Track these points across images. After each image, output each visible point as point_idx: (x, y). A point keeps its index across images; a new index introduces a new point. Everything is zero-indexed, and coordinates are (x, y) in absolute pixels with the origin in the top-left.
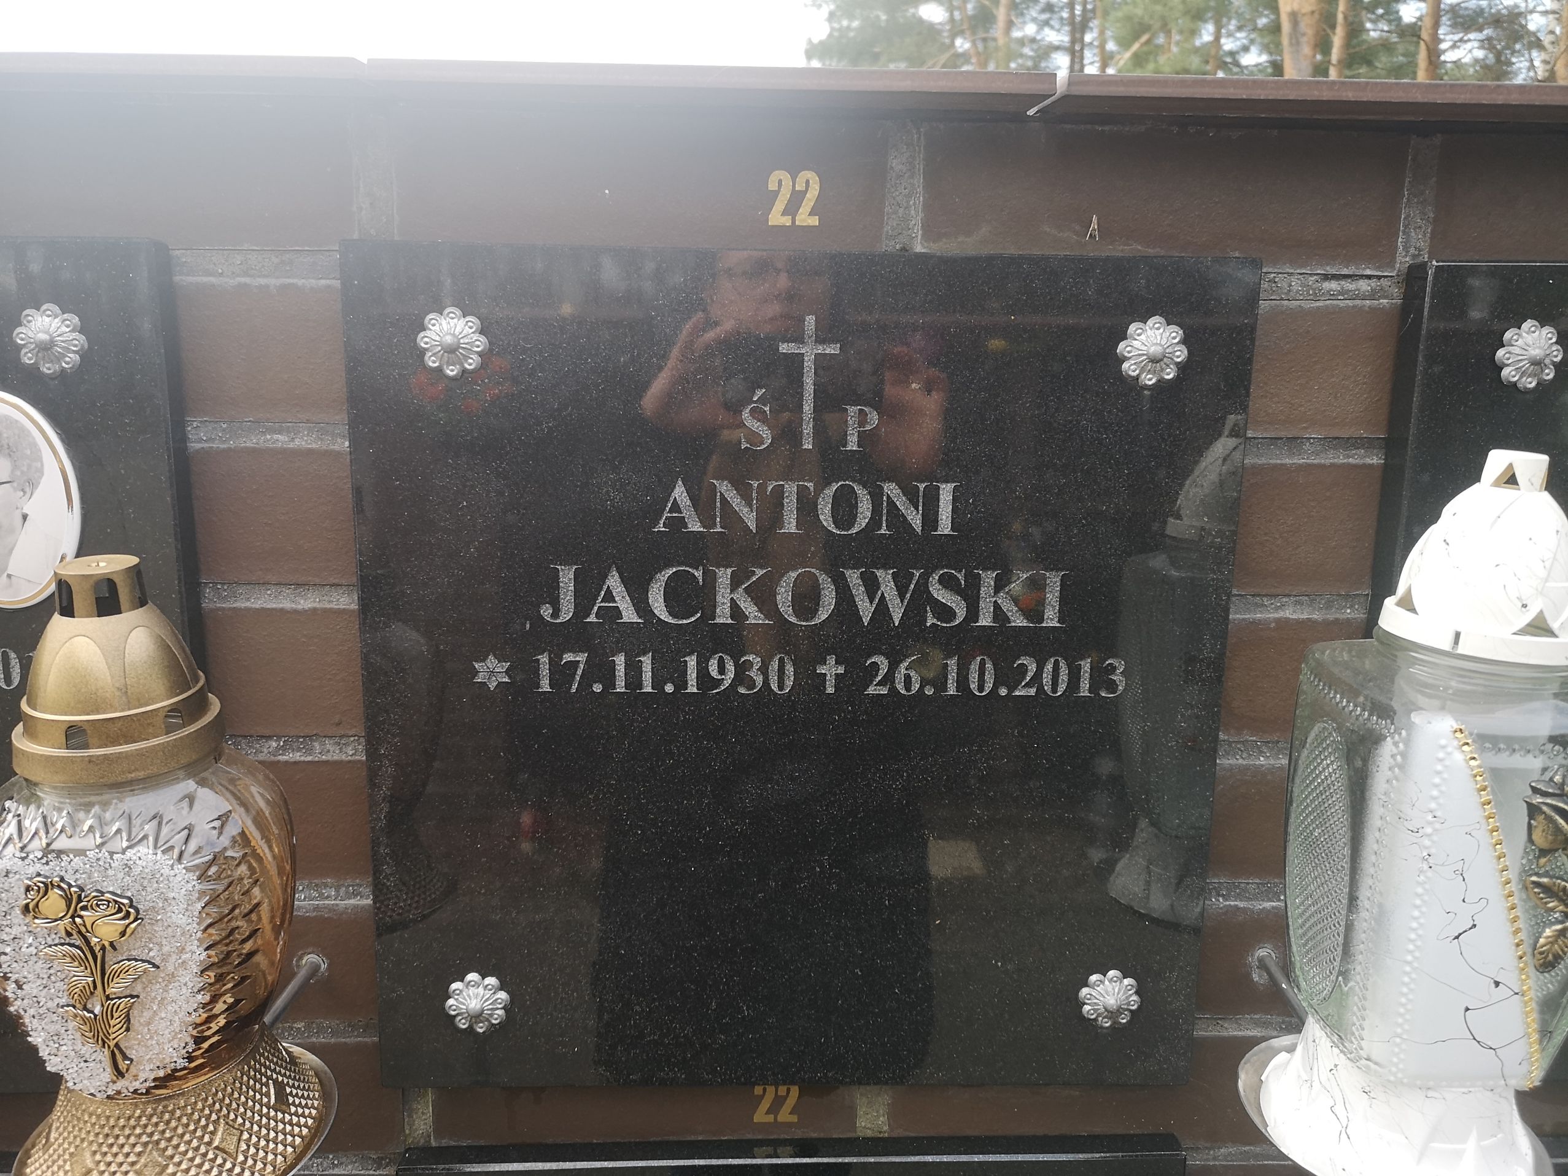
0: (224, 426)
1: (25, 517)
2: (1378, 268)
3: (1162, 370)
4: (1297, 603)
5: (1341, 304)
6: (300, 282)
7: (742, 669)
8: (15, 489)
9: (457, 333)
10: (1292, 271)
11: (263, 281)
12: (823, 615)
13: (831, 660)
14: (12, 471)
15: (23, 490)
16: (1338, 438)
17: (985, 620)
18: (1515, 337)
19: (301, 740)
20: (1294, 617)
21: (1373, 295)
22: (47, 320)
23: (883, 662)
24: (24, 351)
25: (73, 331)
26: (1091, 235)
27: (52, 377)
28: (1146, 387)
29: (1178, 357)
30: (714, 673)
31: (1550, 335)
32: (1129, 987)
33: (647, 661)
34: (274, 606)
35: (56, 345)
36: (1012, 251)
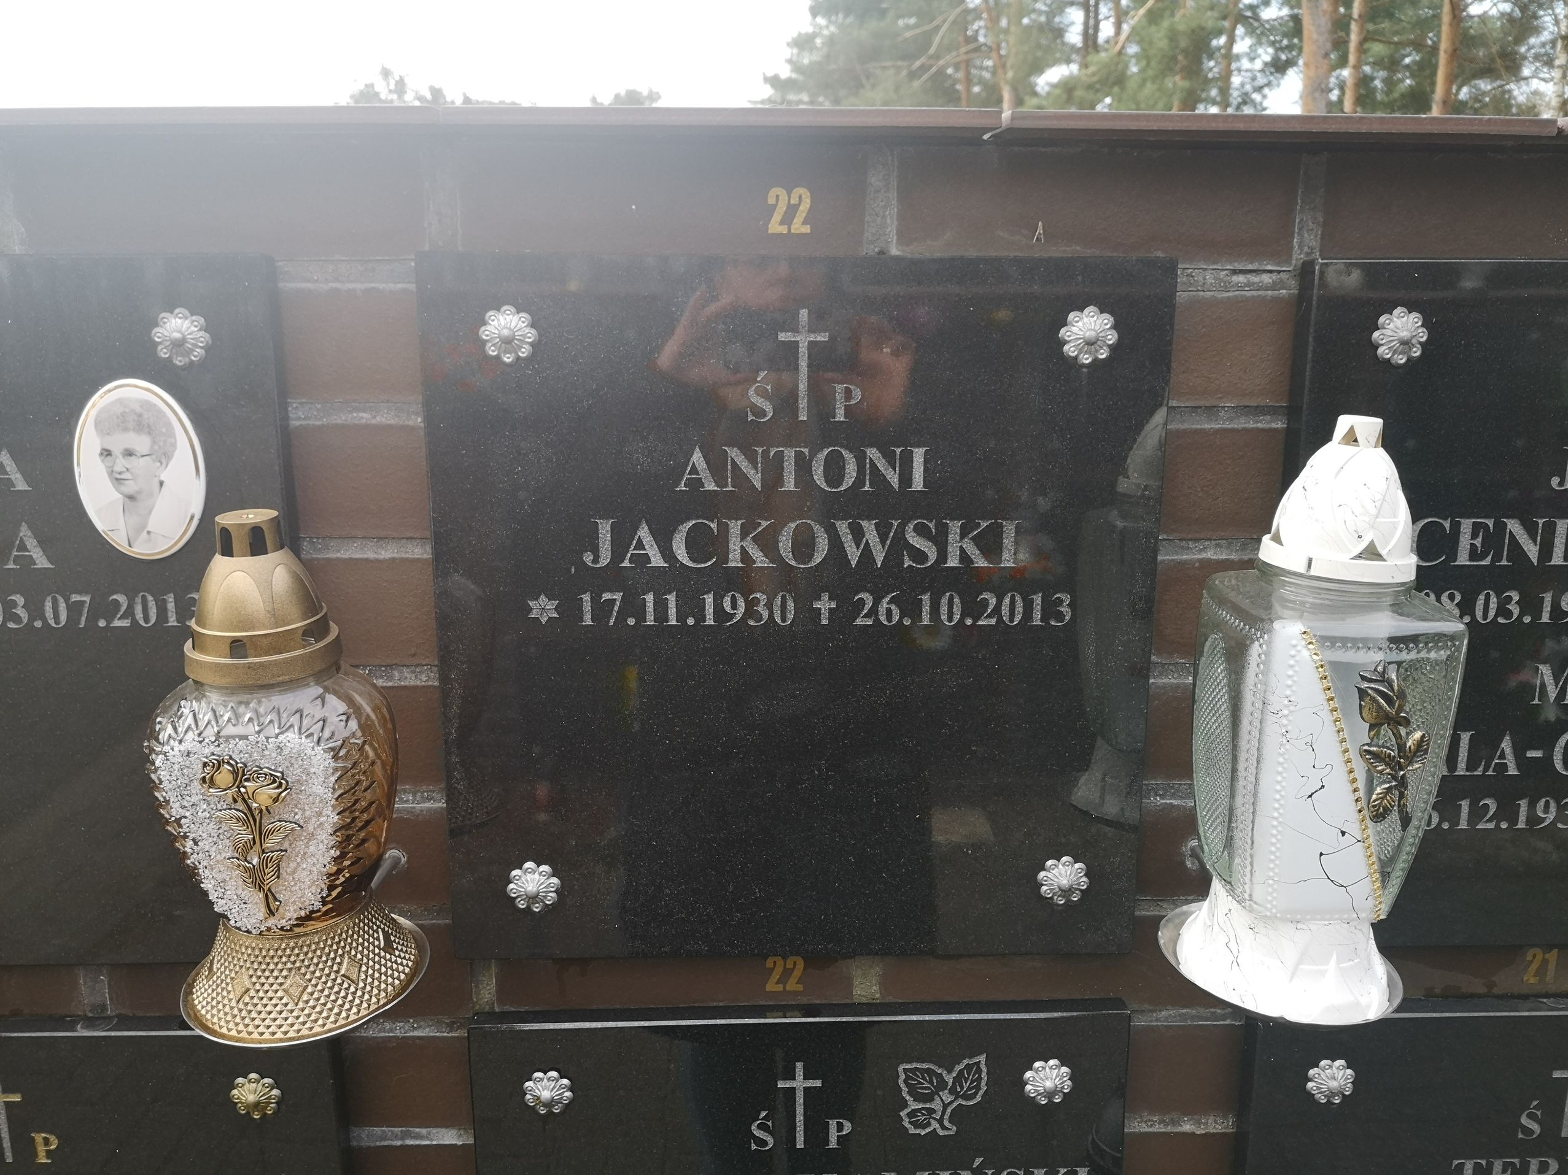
0: (319, 406)
1: (161, 483)
2: (1278, 264)
3: (1097, 351)
4: (1218, 546)
5: (1249, 294)
6: (381, 286)
7: (751, 605)
8: (154, 461)
9: (512, 327)
10: (1206, 267)
11: (351, 286)
12: (818, 559)
13: (825, 597)
14: (152, 447)
15: (160, 461)
16: (1248, 406)
17: (953, 562)
18: (1387, 322)
19: (383, 669)
20: (1214, 557)
21: (1274, 287)
22: (179, 321)
23: (868, 598)
24: (160, 348)
25: (200, 330)
26: (1037, 238)
27: (183, 368)
28: (1084, 366)
29: (1110, 340)
30: (728, 609)
31: (1416, 320)
32: (1079, 871)
33: (672, 599)
34: (360, 556)
35: (187, 342)
36: (972, 253)
